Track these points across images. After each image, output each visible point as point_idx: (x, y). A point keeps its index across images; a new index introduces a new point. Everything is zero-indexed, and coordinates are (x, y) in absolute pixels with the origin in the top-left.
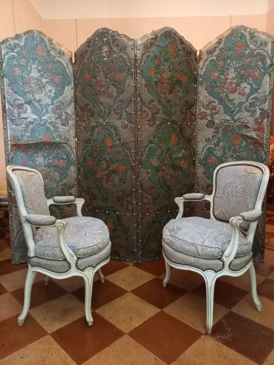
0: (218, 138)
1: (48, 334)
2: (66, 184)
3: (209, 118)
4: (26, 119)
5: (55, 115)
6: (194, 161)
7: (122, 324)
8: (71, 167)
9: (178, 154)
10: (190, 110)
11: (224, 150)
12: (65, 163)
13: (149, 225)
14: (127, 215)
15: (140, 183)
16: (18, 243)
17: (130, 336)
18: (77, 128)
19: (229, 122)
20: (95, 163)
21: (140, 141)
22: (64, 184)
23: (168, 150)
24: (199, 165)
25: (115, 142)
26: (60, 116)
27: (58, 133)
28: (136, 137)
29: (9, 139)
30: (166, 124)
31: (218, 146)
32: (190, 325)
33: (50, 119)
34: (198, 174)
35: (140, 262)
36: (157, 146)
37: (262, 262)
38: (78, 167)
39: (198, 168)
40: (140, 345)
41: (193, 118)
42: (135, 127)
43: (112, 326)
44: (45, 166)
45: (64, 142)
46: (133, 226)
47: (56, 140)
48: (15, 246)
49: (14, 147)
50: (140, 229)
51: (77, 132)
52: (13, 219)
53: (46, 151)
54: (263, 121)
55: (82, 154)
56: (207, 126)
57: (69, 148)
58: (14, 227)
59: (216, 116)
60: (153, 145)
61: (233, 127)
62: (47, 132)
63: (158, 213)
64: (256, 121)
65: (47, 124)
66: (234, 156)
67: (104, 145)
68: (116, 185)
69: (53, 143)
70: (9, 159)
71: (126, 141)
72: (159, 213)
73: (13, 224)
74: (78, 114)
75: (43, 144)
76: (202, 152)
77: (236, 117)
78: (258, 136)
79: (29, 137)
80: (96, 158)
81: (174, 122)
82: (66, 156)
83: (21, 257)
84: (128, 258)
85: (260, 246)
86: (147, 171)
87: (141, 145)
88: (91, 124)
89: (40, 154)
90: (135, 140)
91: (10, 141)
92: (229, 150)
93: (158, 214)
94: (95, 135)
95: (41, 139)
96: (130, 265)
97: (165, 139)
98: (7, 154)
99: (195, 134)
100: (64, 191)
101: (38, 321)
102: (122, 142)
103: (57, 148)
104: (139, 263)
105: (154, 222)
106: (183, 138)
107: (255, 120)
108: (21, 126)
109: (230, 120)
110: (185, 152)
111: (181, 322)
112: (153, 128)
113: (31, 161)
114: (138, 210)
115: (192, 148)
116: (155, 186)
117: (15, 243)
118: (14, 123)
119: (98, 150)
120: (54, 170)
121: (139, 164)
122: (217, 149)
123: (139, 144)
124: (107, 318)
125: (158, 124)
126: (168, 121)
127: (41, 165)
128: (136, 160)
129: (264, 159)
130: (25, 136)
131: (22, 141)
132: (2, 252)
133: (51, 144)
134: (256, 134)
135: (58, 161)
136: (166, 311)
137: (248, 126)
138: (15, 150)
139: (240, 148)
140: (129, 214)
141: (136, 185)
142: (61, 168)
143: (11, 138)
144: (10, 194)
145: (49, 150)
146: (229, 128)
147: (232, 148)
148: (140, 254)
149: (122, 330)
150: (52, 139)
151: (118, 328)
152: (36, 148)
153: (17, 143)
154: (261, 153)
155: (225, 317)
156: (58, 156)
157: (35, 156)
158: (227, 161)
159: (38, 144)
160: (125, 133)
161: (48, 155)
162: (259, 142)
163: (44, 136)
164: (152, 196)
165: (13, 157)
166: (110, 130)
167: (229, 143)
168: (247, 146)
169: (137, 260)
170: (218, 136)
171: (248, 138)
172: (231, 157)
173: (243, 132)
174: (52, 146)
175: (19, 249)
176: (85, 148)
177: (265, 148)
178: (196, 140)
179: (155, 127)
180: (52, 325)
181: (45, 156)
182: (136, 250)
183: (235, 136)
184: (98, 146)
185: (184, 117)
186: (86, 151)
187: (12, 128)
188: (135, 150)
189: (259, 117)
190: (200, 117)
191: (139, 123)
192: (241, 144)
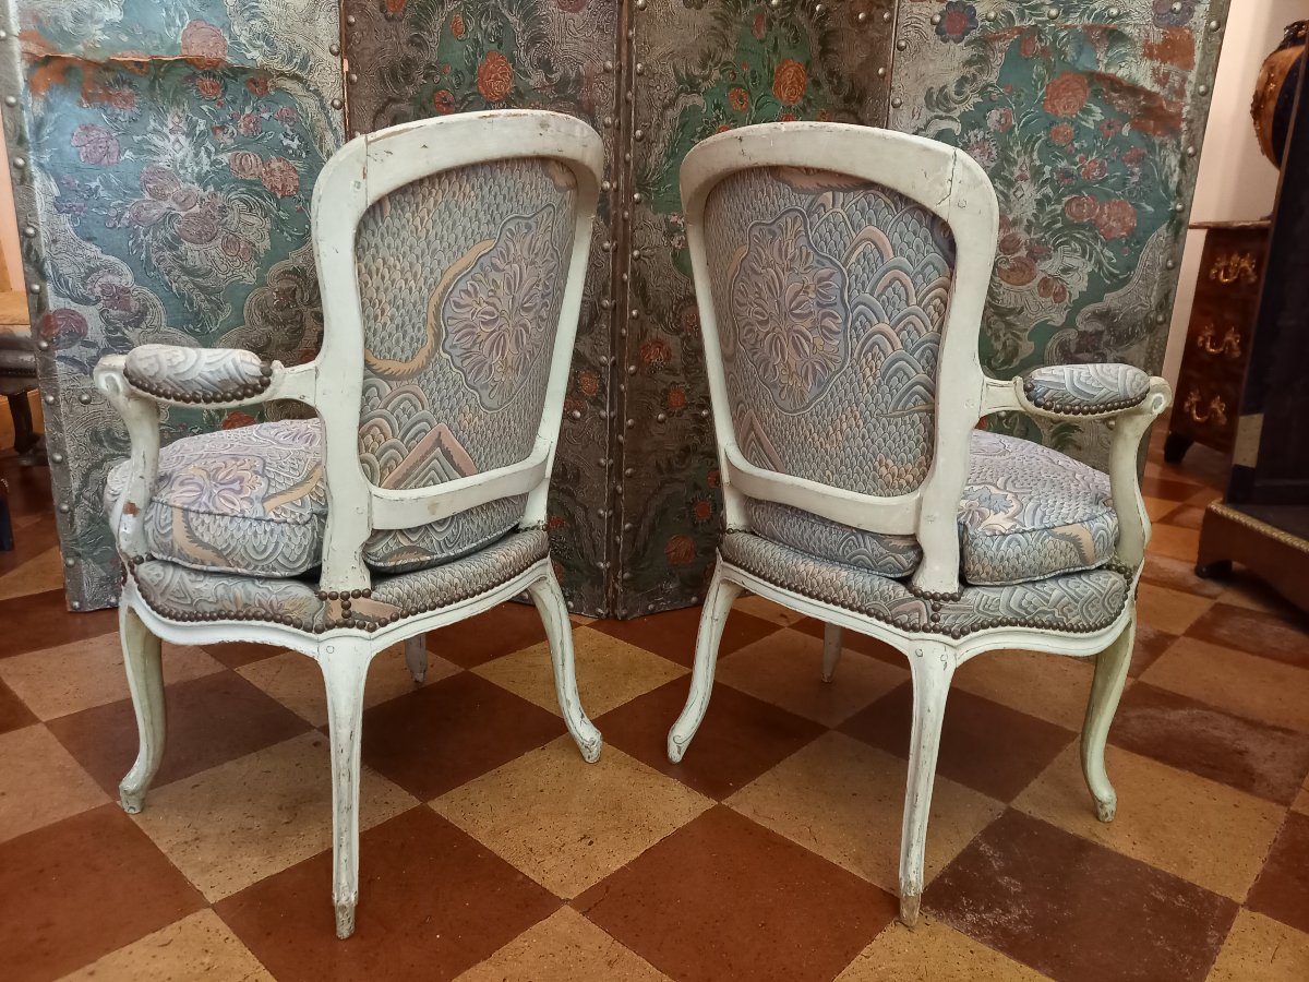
0: (983, 91)
1: (208, 905)
2: (304, 271)
7: (550, 863)
11: (1005, 149)
12: (296, 171)
13: (664, 466)
14: (574, 419)
15: (633, 273)
16: (92, 519)
17: (584, 914)
18: (345, 10)
19: (1039, 15)
21: (640, 74)
22: (294, 272)
25: (527, 76)
27: (257, 23)
28: (624, 51)
29: (16, 30)
30: (763, 3)
31: (980, 127)
32: (845, 867)
35: (624, 613)
36: (717, 106)
40: (629, 954)
42: (620, 3)
43: (502, 871)
44: (202, 180)
45: (286, 69)
46: (599, 464)
47: (249, 56)
48: (78, 531)
49: (40, 71)
50: (630, 476)
51: (350, 25)
52: (59, 415)
53: (204, 107)
54: (1191, 11)
56: (937, 32)
57: (311, 104)
58: (70, 449)
60: (698, 100)
61: (1055, 37)
62: (204, 14)
63: (704, 412)
64: (1161, 10)
66: (1047, 176)
67: (474, 89)
69: (237, 72)
70: (21, 128)
71: (578, 73)
72: (710, 414)
73: (63, 439)
75: (186, 71)
78: (1162, 80)
79: (110, 27)
82: (296, 142)
83: (110, 580)
84: (571, 597)
86: (667, 221)
87: (643, 92)
89: (177, 119)
90: (620, 66)
91: (22, 37)
92: (1024, 146)
93: (703, 420)
94: (433, 41)
95: (174, 46)
96: (583, 625)
97: (754, 79)
98: (10, 106)
99: (881, 71)
100: (294, 302)
101: (163, 849)
102: (556, 77)
103: (254, 97)
104: (616, 617)
105: (686, 451)
106: (831, 83)
107: (1155, 6)
109: (1043, 4)
111: (804, 853)
112: (704, 18)
113: (131, 148)
114: (621, 393)
117: (78, 522)
120: (246, 202)
121: (634, 183)
122: (973, 140)
123: (636, 87)
124: (481, 836)
127: (182, 172)
128: (621, 166)
129: (1172, 186)
130: (97, 22)
131: (80, 47)
132: (30, 564)
133: (228, 76)
134: (1155, 71)
135: (259, 160)
136: (737, 806)
137: (1121, 33)
138: (49, 88)
139: (1077, 137)
140: (583, 413)
141: (618, 283)
142: (279, 196)
143: (21, 22)
144: (38, 303)
145: (219, 103)
146: (1038, 44)
147: (1040, 138)
148: (624, 581)
149: (547, 887)
150: (231, 51)
151: (531, 876)
152: (152, 88)
153: (54, 50)
154: (1164, 162)
155: (991, 833)
156: (262, 138)
157: (150, 128)
158: (1012, 198)
159: (161, 67)
160: (572, 28)
161: (214, 130)
162: (1161, 107)
163: (188, 32)
164: (683, 339)
165: (42, 119)
166: (503, 15)
167: (1028, 113)
168: (1109, 127)
169: (608, 606)
170: (985, 78)
171: (1116, 91)
172: (1033, 177)
173: (1098, 61)
174: (231, 86)
175: (96, 546)
176: (386, 104)
177: (1183, 137)
178: (885, 97)
179: (711, 14)
180: (229, 865)
181: (198, 132)
182: (605, 563)
183: (1059, 82)
184: (445, 99)
186: (389, 122)
188: (617, 115)
192: (1082, 120)
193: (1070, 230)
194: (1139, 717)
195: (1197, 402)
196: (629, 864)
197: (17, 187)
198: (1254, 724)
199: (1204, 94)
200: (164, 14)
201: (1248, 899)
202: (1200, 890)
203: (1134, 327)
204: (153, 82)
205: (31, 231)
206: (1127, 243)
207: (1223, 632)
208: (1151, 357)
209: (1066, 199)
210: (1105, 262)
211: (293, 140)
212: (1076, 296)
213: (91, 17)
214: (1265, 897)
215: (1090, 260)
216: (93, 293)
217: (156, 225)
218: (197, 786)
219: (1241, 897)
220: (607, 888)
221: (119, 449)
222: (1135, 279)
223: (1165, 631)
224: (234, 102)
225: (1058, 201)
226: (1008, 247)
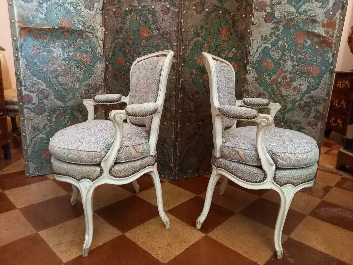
0: (277, 36)
1: (63, 264)
2: (91, 84)
3: (268, 10)
6: (245, 65)
7: (159, 252)
8: (97, 64)
9: (228, 53)
11: (283, 51)
12: (90, 57)
13: (189, 138)
14: (164, 125)
15: (181, 85)
16: (33, 151)
18: (104, 15)
19: (293, 16)
20: (127, 59)
21: (184, 32)
22: (89, 84)
23: (217, 48)
24: (250, 69)
25: (153, 32)
27: (80, 18)
28: (180, 25)
29: (17, 20)
30: (217, 12)
31: (276, 46)
32: (243, 254)
34: (248, 80)
35: (177, 178)
36: (205, 40)
38: (106, 64)
39: (249, 72)
41: (249, 9)
42: (179, 12)
43: (145, 254)
44: (65, 60)
45: (88, 30)
46: (171, 137)
47: (78, 27)
48: (29, 155)
49: (23, 31)
50: (180, 141)
51: (105, 18)
52: (25, 123)
53: (66, 40)
54: (335, 15)
55: (111, 48)
56: (264, 20)
57: (94, 39)
58: (27, 132)
59: (277, 7)
60: (199, 39)
61: (297, 21)
62: (67, 16)
63: (200, 123)
64: (327, 14)
65: (66, 5)
66: (295, 59)
67: (139, 36)
69: (75, 31)
70: (17, 46)
71: (167, 31)
72: (202, 124)
73: (26, 129)
75: (62, 31)
76: (255, 54)
77: (302, 10)
78: (327, 33)
79: (42, 19)
80: (129, 53)
81: (226, 11)
82: (90, 50)
83: (37, 168)
84: (163, 174)
86: (190, 71)
87: (185, 36)
88: (123, 9)
89: (58, 44)
90: (179, 29)
91: (18, 22)
92: (289, 51)
93: (200, 125)
94: (128, 23)
95: (58, 24)
96: (165, 182)
97: (215, 33)
98: (14, 40)
99: (249, 31)
100: (89, 92)
101: (51, 246)
102: (161, 32)
103: (79, 38)
104: (175, 179)
105: (195, 134)
106: (235, 34)
107: (325, 13)
108: (32, 4)
109: (294, 13)
110: (236, 51)
111: (232, 250)
112: (201, 17)
113: (46, 51)
114: (177, 118)
115: (244, 48)
116: (199, 91)
117: (29, 152)
119: (131, 43)
120: (76, 66)
121: (182, 61)
122: (274, 49)
123: (183, 35)
124: (139, 244)
125: (207, 12)
126: (219, 9)
127: (59, 58)
129: (330, 62)
130: (38, 18)
131: (34, 25)
132: (15, 163)
133: (72, 32)
134: (325, 31)
135: (80, 55)
136: (212, 235)
137: (315, 20)
138: (25, 35)
139: (303, 49)
140: (167, 123)
141: (177, 88)
142: (85, 64)
143: (18, 18)
144: (20, 93)
145: (70, 39)
146: (292, 23)
147: (293, 48)
148: (178, 170)
149: (159, 260)
150: (73, 26)
151: (154, 256)
152: (52, 35)
153: (27, 25)
154: (328, 55)
155: (284, 245)
156: (81, 48)
157: (51, 46)
158: (285, 65)
159: (54, 29)
160: (165, 19)
161: (68, 46)
162: (327, 40)
163: (62, 20)
164: (194, 103)
165: (23, 43)
166: (147, 16)
167: (290, 42)
168: (312, 46)
169: (173, 177)
170: (278, 32)
171: (314, 36)
172: (291, 59)
173: (309, 28)
174: (73, 35)
175: (33, 159)
176: (115, 40)
177: (333, 48)
178: (250, 38)
179: (204, 15)
180: (69, 252)
181: (64, 47)
182: (172, 165)
183: (298, 33)
184: (131, 38)
185: (238, 7)
186: (115, 44)
187: (20, 5)
188: (178, 43)
189: (331, 9)
190: (257, 8)
191: (184, 7)
192: (305, 44)
193: (301, 74)
194: (324, 210)
195: (334, 120)
196: (182, 253)
197: (15, 62)
199: (339, 37)
200: (56, 16)
203: (319, 101)
204: (52, 34)
205: (19, 73)
206: (318, 77)
207: (345, 185)
208: (324, 109)
209: (300, 65)
210: (311, 82)
211: (89, 49)
212: (303, 92)
213: (37, 17)
215: (307, 82)
216: (35, 90)
217: (52, 72)
218: (60, 228)
220: (176, 260)
221: (41, 132)
222: (320, 87)
223: (328, 185)
224: (74, 39)
225: (298, 66)
226: (284, 78)
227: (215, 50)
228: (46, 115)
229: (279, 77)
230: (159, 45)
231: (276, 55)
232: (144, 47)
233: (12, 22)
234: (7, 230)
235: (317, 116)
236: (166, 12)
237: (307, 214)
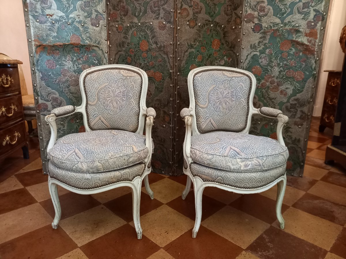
0: (265, 45)
1: (78, 247)
3: (256, 21)
4: (51, 16)
5: (83, 12)
7: (158, 238)
9: (220, 61)
10: (235, 11)
11: (270, 58)
14: (163, 127)
15: (178, 92)
17: (166, 251)
18: (109, 30)
19: (278, 26)
21: (179, 45)
23: (209, 57)
25: (152, 45)
26: (89, 15)
27: (88, 34)
28: (175, 39)
29: (33, 39)
30: (209, 26)
31: (264, 53)
32: (229, 240)
33: (79, 18)
35: (176, 174)
36: (198, 51)
37: (301, 177)
41: (238, 21)
42: (174, 28)
43: (146, 240)
44: (74, 71)
45: (94, 45)
46: (170, 138)
47: (86, 42)
49: (38, 48)
50: (177, 141)
51: (110, 34)
52: (41, 128)
53: (75, 54)
54: (316, 25)
55: (115, 59)
56: (253, 31)
57: (100, 52)
58: (44, 135)
59: (264, 19)
60: (193, 50)
61: (282, 31)
62: (75, 33)
64: (309, 25)
65: (75, 23)
66: (281, 65)
67: (139, 48)
68: (152, 95)
69: (83, 46)
70: (34, 61)
71: (164, 45)
73: (42, 133)
74: (110, 13)
75: (71, 46)
76: (245, 61)
77: (286, 21)
78: (310, 42)
79: (54, 37)
80: (131, 63)
81: (217, 24)
82: (97, 61)
84: (163, 171)
85: (300, 161)
86: (186, 79)
87: (180, 49)
88: (125, 25)
89: (69, 58)
90: (174, 43)
91: (34, 41)
92: (275, 58)
94: (129, 37)
95: (69, 41)
96: (165, 178)
97: (207, 44)
98: (32, 56)
99: (239, 40)
101: (68, 234)
102: (159, 46)
103: (87, 52)
104: (174, 175)
106: (226, 44)
107: (307, 24)
108: (46, 24)
109: (279, 23)
110: (227, 59)
111: (220, 236)
112: (194, 31)
113: (58, 65)
114: (175, 121)
115: (235, 56)
118: (38, 21)
121: (177, 70)
122: (262, 56)
123: (178, 48)
125: (199, 26)
126: (210, 23)
127: (70, 70)
128: (174, 66)
129: (313, 68)
130: (51, 36)
131: (47, 42)
132: (33, 162)
133: (81, 47)
134: (308, 40)
135: (88, 66)
136: (203, 224)
137: (299, 30)
138: (40, 52)
139: (288, 56)
140: (166, 126)
141: (174, 94)
143: (34, 37)
144: (37, 101)
145: (79, 53)
146: (278, 33)
147: (279, 56)
148: (176, 167)
149: (157, 244)
150: (82, 41)
151: (153, 241)
153: (41, 43)
154: (311, 61)
155: (266, 232)
156: (89, 61)
157: (63, 60)
158: (273, 71)
159: (65, 46)
160: (162, 34)
161: (78, 60)
162: (310, 49)
163: (72, 37)
165: (38, 59)
166: (146, 31)
167: (276, 50)
169: (172, 173)
170: (265, 42)
171: (298, 44)
172: (278, 65)
173: (293, 37)
174: (81, 49)
176: (118, 52)
177: (316, 55)
178: (240, 46)
179: (196, 29)
180: (83, 238)
181: (74, 60)
182: (171, 162)
183: (284, 42)
184: (132, 51)
185: (228, 19)
186: (119, 56)
187: (36, 26)
188: (173, 54)
189: (312, 20)
190: (246, 20)
191: (178, 24)
192: (290, 52)
193: (287, 78)
194: (306, 202)
195: (327, 117)
196: (177, 239)
197: (32, 75)
198: (336, 204)
199: (320, 45)
200: (66, 33)
201: (330, 250)
202: (318, 247)
203: (304, 103)
204: (64, 49)
205: (35, 85)
206: (302, 82)
207: (331, 179)
208: (309, 110)
209: (286, 71)
210: (297, 86)
212: (289, 95)
214: (335, 250)
215: (293, 86)
216: (49, 99)
217: (64, 83)
218: (75, 218)
219: (329, 249)
220: (171, 245)
222: (304, 91)
223: (315, 179)
224: (82, 53)
225: (284, 71)
226: (272, 83)
227: (208, 59)
228: (59, 121)
229: (267, 81)
230: (157, 57)
231: (264, 62)
232: (144, 58)
233: (29, 41)
234: (31, 220)
235: (302, 117)
236: (163, 27)
237: (291, 206)
